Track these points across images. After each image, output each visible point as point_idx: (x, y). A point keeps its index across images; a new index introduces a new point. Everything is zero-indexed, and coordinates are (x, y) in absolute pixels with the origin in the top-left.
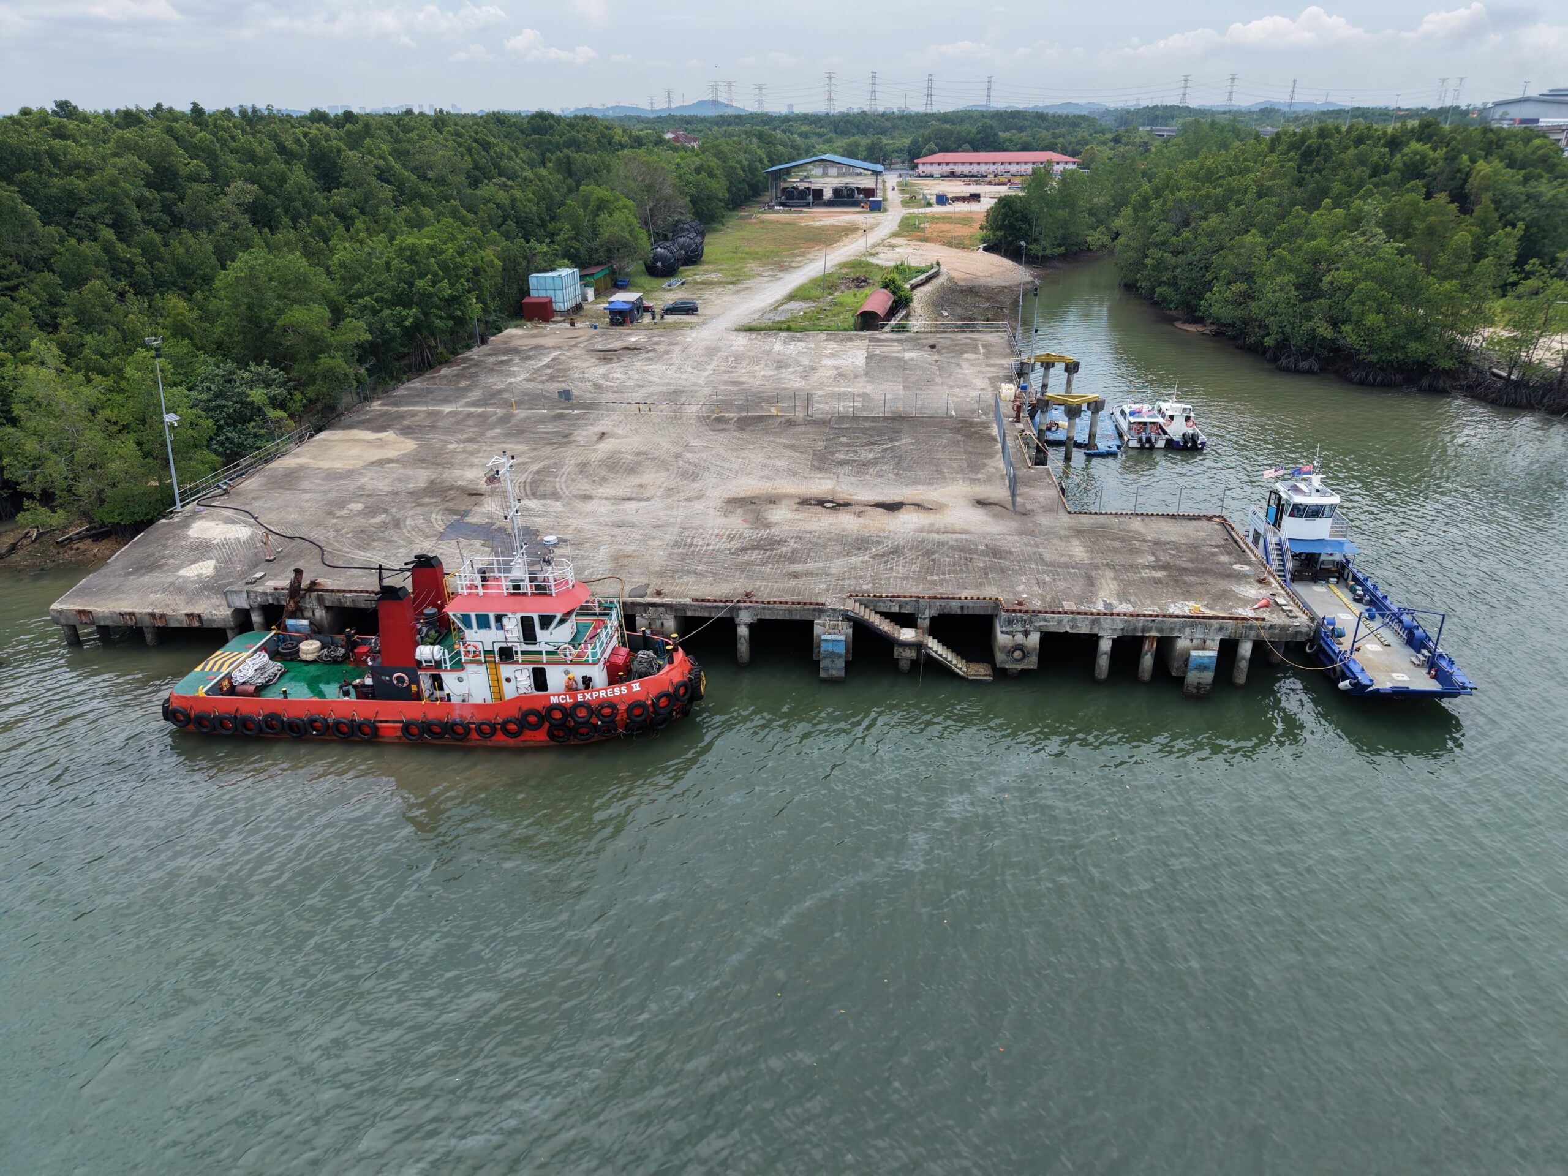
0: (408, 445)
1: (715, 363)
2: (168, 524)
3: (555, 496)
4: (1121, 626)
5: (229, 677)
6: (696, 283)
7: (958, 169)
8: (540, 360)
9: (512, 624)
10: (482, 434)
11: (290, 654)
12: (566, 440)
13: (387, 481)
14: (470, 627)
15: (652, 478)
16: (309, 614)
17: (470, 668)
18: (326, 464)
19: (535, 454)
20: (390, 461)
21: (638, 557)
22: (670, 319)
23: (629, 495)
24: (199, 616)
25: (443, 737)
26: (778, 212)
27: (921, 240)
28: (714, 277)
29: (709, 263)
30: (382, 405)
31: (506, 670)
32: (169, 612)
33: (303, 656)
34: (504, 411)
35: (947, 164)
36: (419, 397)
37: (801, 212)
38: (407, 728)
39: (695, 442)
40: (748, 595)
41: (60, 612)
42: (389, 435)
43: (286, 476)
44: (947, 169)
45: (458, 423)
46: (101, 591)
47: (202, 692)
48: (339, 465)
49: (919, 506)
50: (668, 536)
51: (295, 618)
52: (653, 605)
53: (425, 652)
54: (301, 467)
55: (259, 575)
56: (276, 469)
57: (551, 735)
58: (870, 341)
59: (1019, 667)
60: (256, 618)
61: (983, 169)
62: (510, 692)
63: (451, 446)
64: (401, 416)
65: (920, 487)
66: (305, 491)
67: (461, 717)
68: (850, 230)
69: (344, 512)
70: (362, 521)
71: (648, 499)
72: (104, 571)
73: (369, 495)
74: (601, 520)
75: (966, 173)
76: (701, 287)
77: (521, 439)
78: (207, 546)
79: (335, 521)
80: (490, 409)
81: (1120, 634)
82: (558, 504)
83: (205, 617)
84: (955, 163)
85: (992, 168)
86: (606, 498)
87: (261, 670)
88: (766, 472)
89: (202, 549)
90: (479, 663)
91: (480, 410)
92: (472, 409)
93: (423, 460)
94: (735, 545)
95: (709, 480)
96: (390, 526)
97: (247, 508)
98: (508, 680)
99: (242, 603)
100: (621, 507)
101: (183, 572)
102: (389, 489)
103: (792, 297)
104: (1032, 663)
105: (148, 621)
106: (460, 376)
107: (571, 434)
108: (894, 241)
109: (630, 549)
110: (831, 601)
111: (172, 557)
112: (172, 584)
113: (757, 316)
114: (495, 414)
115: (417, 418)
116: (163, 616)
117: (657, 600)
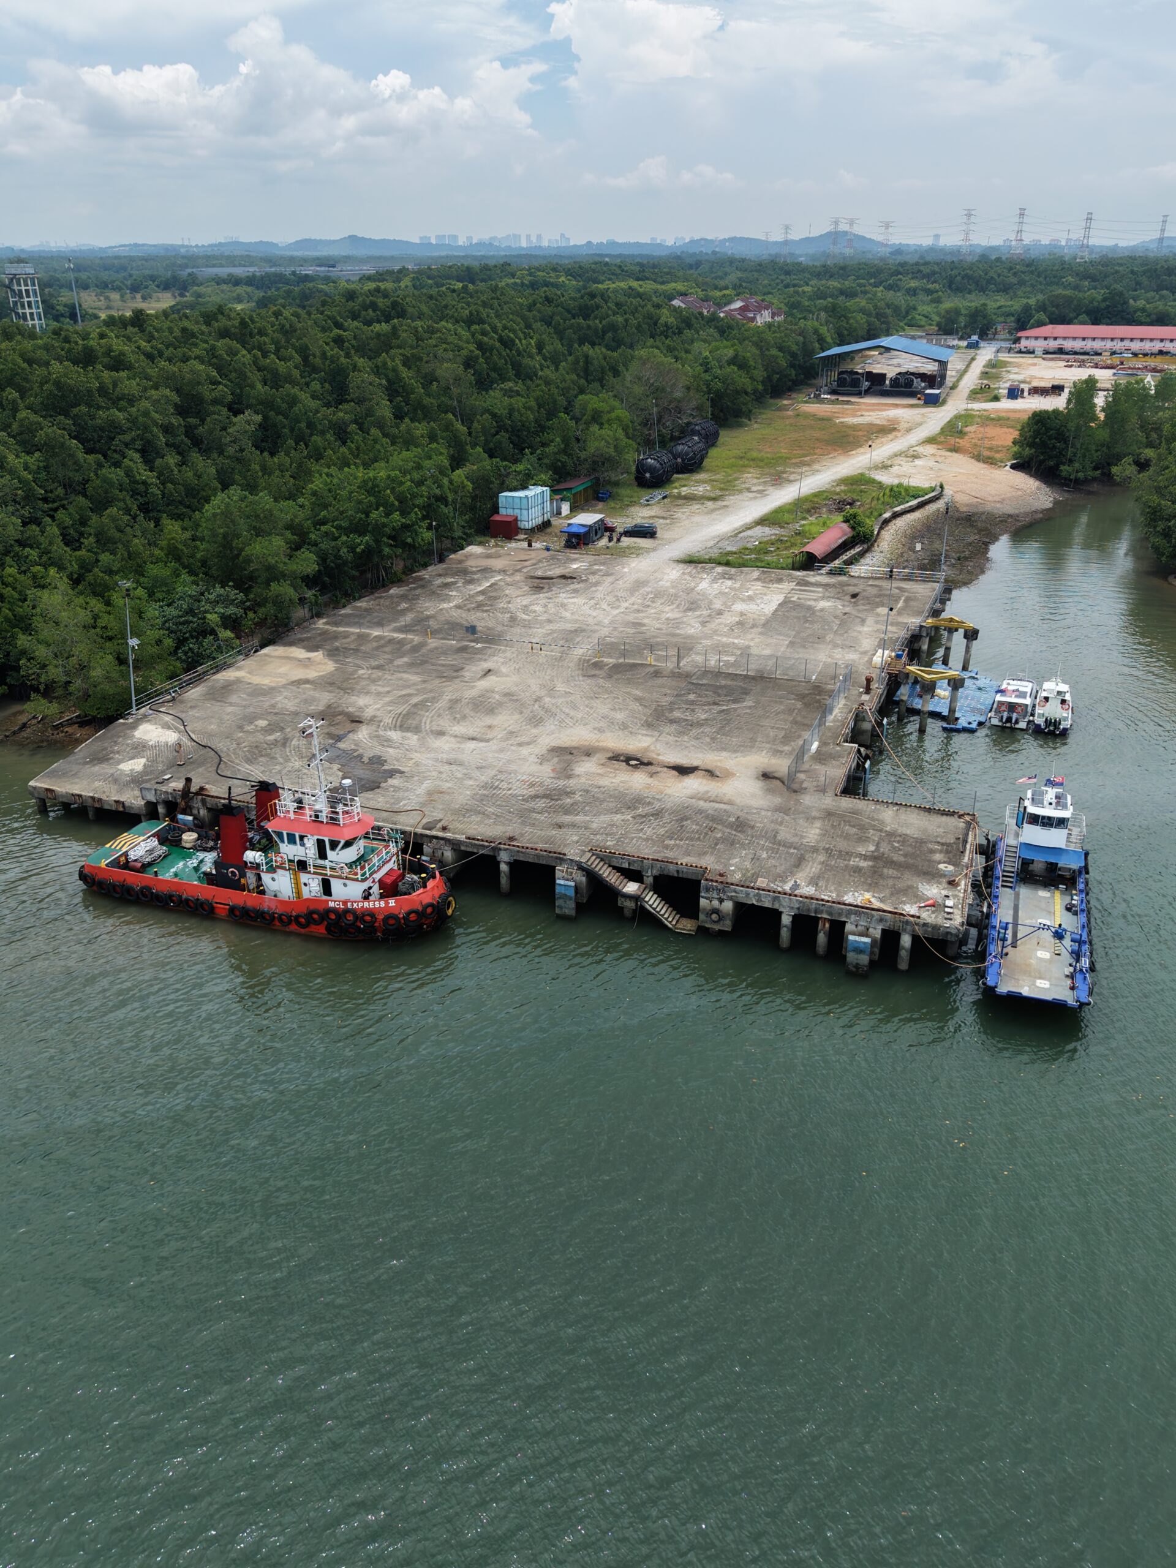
0: (329, 666)
1: (633, 599)
2: (124, 724)
3: (417, 730)
4: (797, 906)
5: (126, 854)
6: (679, 497)
7: (1068, 345)
8: (480, 585)
9: (310, 843)
10: (391, 661)
11: (176, 841)
12: (455, 674)
13: (297, 701)
14: (283, 841)
15: (505, 720)
16: (195, 812)
17: (280, 872)
18: (256, 680)
19: (423, 686)
20: (307, 681)
21: (448, 793)
22: (626, 541)
23: (475, 735)
24: (123, 803)
25: (256, 921)
26: (823, 401)
27: (951, 450)
28: (700, 490)
29: (707, 471)
30: (326, 623)
31: (304, 877)
32: (104, 798)
33: (184, 844)
34: (421, 639)
35: (1055, 339)
36: (357, 619)
37: (848, 402)
38: (232, 910)
39: (561, 687)
40: (511, 839)
41: (35, 788)
42: (318, 655)
43: (223, 688)
44: (1053, 345)
45: (377, 648)
46: (63, 775)
47: (103, 864)
48: (266, 681)
49: (711, 773)
50: (483, 778)
51: (185, 814)
52: (437, 838)
53: (251, 856)
54: (238, 681)
55: (166, 777)
56: (218, 680)
57: (328, 929)
58: (798, 584)
59: (717, 927)
60: (161, 810)
61: (1097, 345)
62: (306, 893)
63: (361, 672)
64: (336, 637)
65: (724, 754)
66: (231, 704)
67: (269, 907)
68: (887, 430)
69: (250, 728)
70: (260, 737)
71: (488, 741)
72: (71, 758)
73: (276, 714)
74: (440, 756)
75: (1077, 349)
76: (681, 502)
77: (419, 670)
78: (144, 746)
79: (241, 734)
80: (410, 636)
81: (796, 912)
82: (415, 737)
83: (127, 804)
84: (1065, 338)
85: (1109, 344)
86: (456, 736)
87: (150, 852)
88: (603, 724)
89: (140, 748)
90: (284, 868)
91: (402, 636)
92: (395, 635)
93: (332, 684)
94: (532, 791)
95: (550, 725)
96: (279, 744)
97: (182, 716)
98: (305, 884)
99: (151, 797)
100: (462, 746)
101: (122, 766)
102: (293, 709)
103: (762, 521)
104: (727, 926)
105: (90, 802)
106: (404, 597)
107: (462, 669)
108: (920, 449)
109: (447, 785)
110: (572, 853)
111: (118, 752)
112: (112, 775)
113: (712, 543)
114: (412, 640)
115: (348, 640)
116: (100, 800)
117: (440, 834)
